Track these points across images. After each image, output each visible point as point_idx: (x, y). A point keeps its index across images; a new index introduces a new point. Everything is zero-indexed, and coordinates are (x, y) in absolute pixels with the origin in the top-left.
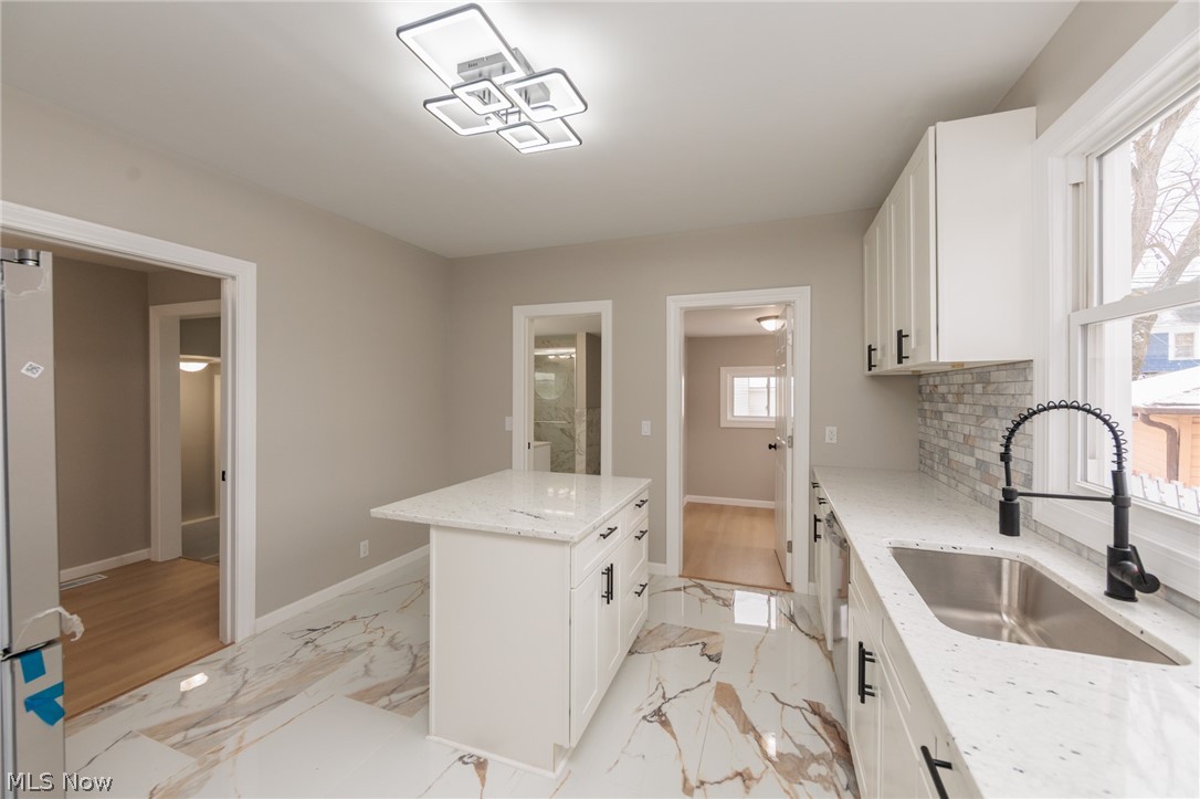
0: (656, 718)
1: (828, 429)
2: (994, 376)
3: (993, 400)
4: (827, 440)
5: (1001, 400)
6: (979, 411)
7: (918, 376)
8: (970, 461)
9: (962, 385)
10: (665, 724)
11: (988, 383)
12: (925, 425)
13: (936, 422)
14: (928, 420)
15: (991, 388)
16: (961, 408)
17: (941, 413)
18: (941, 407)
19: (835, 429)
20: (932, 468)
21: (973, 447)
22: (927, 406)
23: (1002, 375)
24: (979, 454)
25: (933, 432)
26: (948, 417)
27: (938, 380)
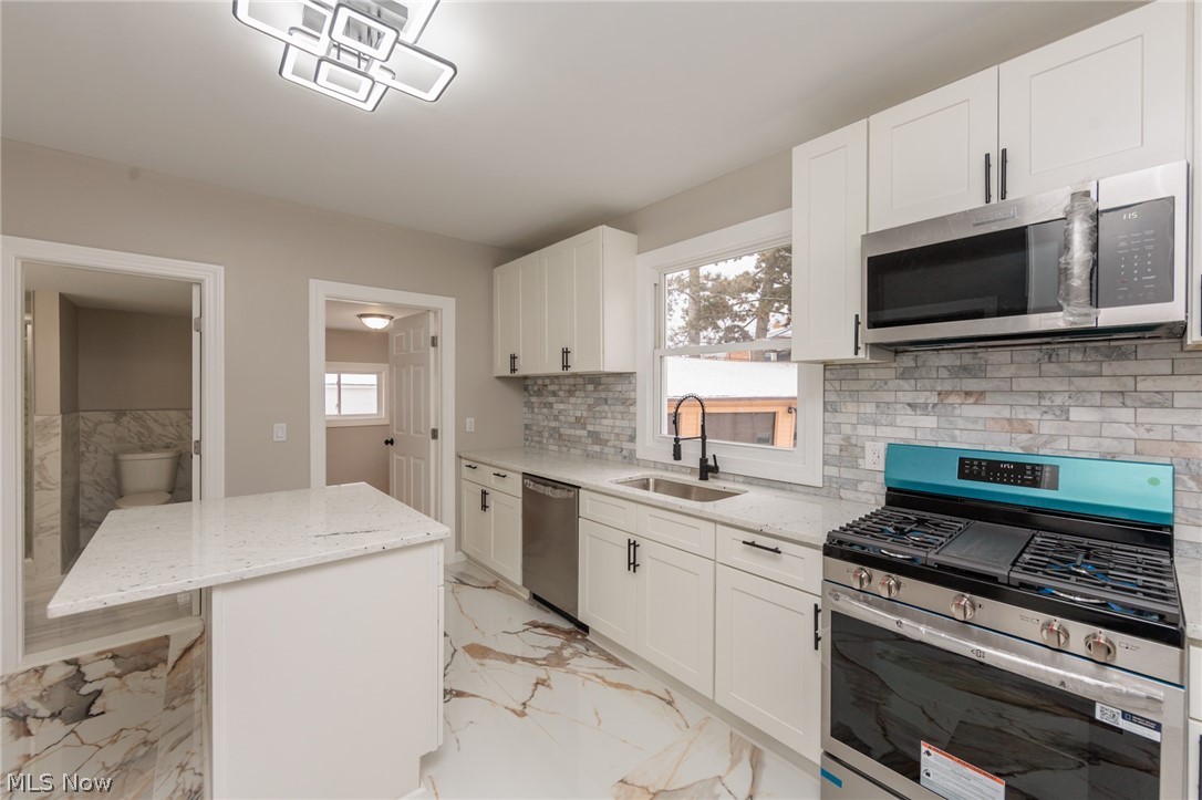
0: (448, 697)
1: (468, 420)
2: (603, 380)
3: (603, 395)
4: (468, 430)
5: (611, 395)
6: (590, 401)
7: (525, 378)
8: (584, 433)
9: (574, 385)
10: (460, 694)
11: (600, 384)
12: (533, 412)
13: (545, 410)
14: (536, 410)
15: (600, 388)
16: (573, 400)
17: (551, 404)
18: (551, 399)
19: (473, 419)
20: (540, 442)
21: (585, 424)
22: (534, 399)
23: (612, 380)
24: (590, 428)
25: (541, 417)
26: (562, 406)
27: (547, 382)
